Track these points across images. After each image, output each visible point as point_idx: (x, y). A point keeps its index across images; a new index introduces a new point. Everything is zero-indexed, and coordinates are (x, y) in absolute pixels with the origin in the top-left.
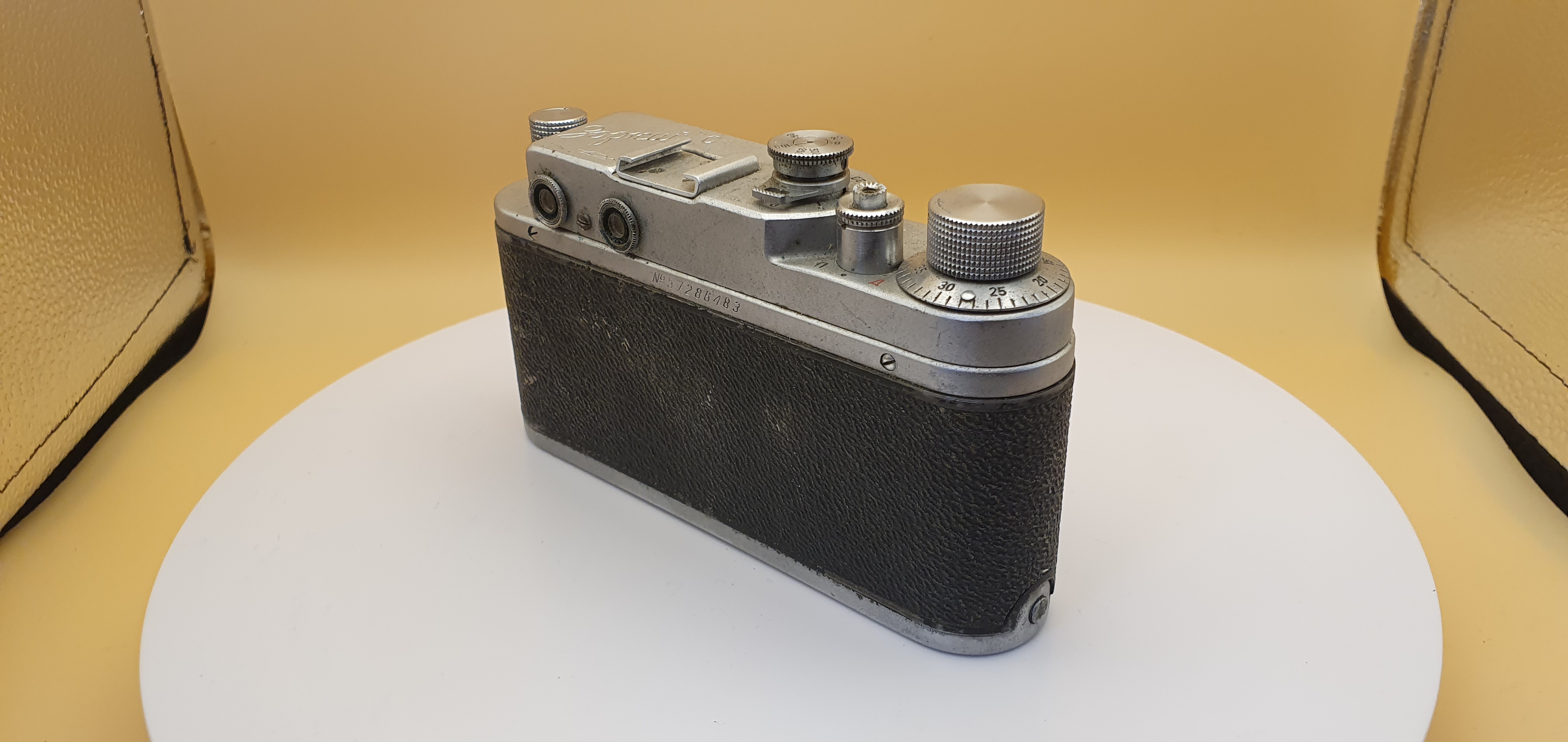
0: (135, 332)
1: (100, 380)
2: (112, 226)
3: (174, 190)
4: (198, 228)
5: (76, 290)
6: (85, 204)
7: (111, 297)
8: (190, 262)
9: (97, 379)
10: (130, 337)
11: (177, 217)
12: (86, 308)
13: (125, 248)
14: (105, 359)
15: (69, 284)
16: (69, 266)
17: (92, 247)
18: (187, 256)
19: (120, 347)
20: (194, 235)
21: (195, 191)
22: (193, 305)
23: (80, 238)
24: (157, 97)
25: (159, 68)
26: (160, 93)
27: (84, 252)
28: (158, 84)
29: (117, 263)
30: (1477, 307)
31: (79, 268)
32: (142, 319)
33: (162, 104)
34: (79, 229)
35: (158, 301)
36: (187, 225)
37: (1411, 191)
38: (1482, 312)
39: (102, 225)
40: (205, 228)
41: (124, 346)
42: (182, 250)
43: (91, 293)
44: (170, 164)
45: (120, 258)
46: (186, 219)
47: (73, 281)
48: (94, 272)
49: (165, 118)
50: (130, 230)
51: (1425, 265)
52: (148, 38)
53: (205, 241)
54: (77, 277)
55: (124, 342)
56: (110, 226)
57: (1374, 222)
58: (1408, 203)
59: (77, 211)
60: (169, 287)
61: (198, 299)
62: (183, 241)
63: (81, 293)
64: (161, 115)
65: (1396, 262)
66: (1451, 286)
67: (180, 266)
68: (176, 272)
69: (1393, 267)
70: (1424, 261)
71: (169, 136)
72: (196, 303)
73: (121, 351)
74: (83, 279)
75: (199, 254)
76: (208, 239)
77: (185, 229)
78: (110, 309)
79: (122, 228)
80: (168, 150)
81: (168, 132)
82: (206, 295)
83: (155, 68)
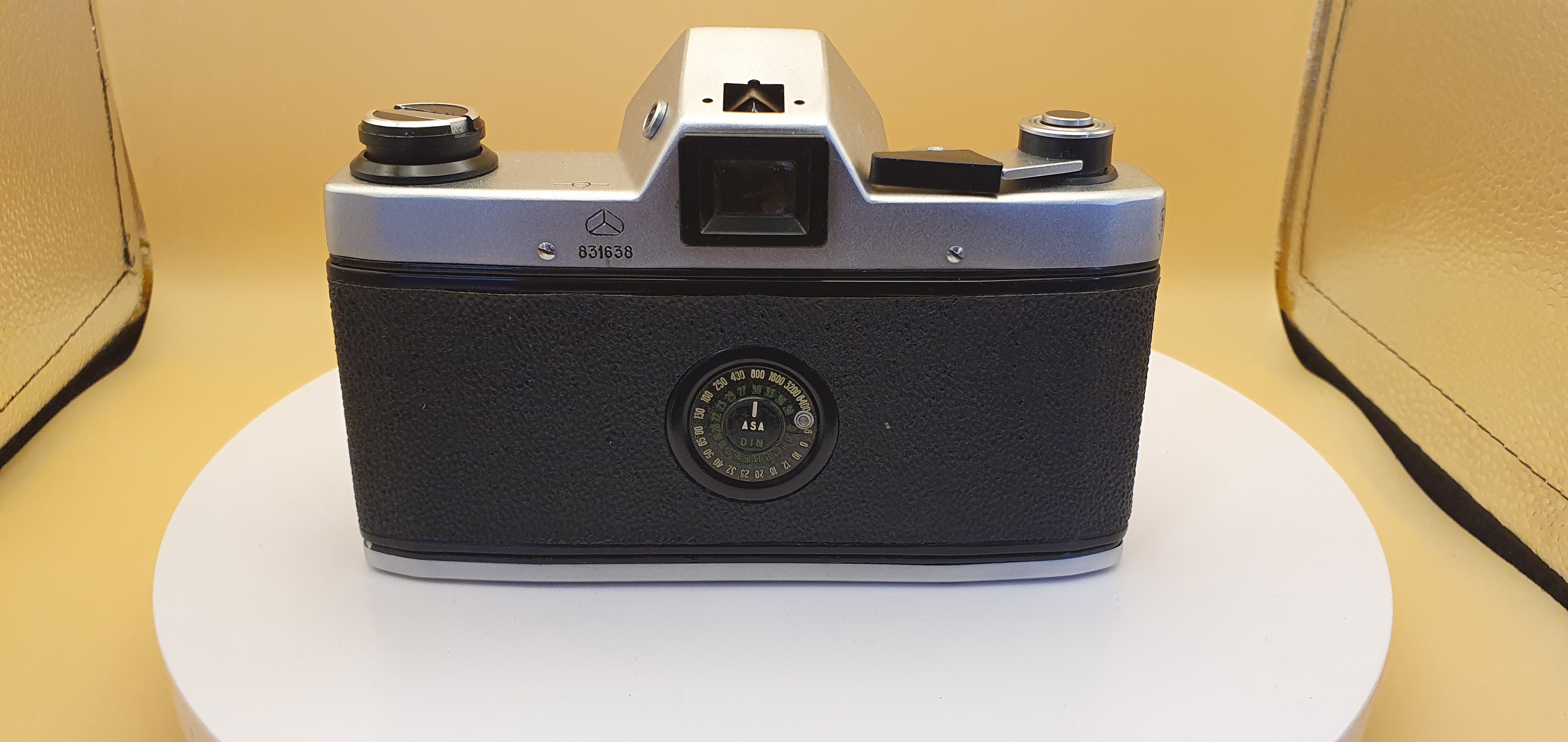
0: (72, 335)
1: (37, 376)
2: (55, 228)
3: (117, 203)
4: (138, 243)
5: (17, 287)
6: (31, 205)
7: (51, 298)
8: (129, 274)
9: (34, 376)
10: (66, 338)
11: (118, 229)
12: (27, 305)
13: (67, 252)
14: (42, 357)
15: (12, 281)
16: (12, 262)
17: (35, 247)
18: (125, 268)
19: (57, 348)
20: (133, 249)
21: (137, 206)
22: (130, 318)
23: (24, 238)
24: (104, 110)
25: (106, 84)
26: (107, 107)
27: (27, 251)
28: (106, 98)
29: (58, 266)
30: (1365, 329)
31: (22, 267)
32: (80, 323)
33: (109, 118)
34: (23, 229)
35: (96, 308)
36: (127, 238)
37: (1304, 227)
38: (1372, 334)
39: (46, 228)
40: (144, 244)
41: (62, 347)
42: (122, 262)
43: (32, 291)
44: (113, 177)
45: (62, 262)
46: (127, 232)
47: (15, 277)
48: (36, 272)
49: (111, 132)
50: (72, 235)
51: (1317, 292)
52: (99, 53)
53: (145, 256)
54: (19, 275)
55: (62, 343)
56: (53, 230)
57: (1273, 258)
58: (1303, 237)
59: (22, 210)
60: (107, 296)
61: (134, 313)
62: (122, 253)
63: (22, 291)
64: (108, 129)
65: (1293, 294)
66: (1343, 312)
67: (119, 277)
68: (115, 283)
69: (1290, 299)
70: (1317, 290)
71: (114, 150)
72: (132, 316)
73: (58, 351)
74: (25, 277)
75: (137, 267)
76: (147, 255)
77: (126, 242)
78: (50, 309)
79: (64, 232)
80: (112, 162)
81: (113, 145)
82: (145, 311)
83: (104, 83)
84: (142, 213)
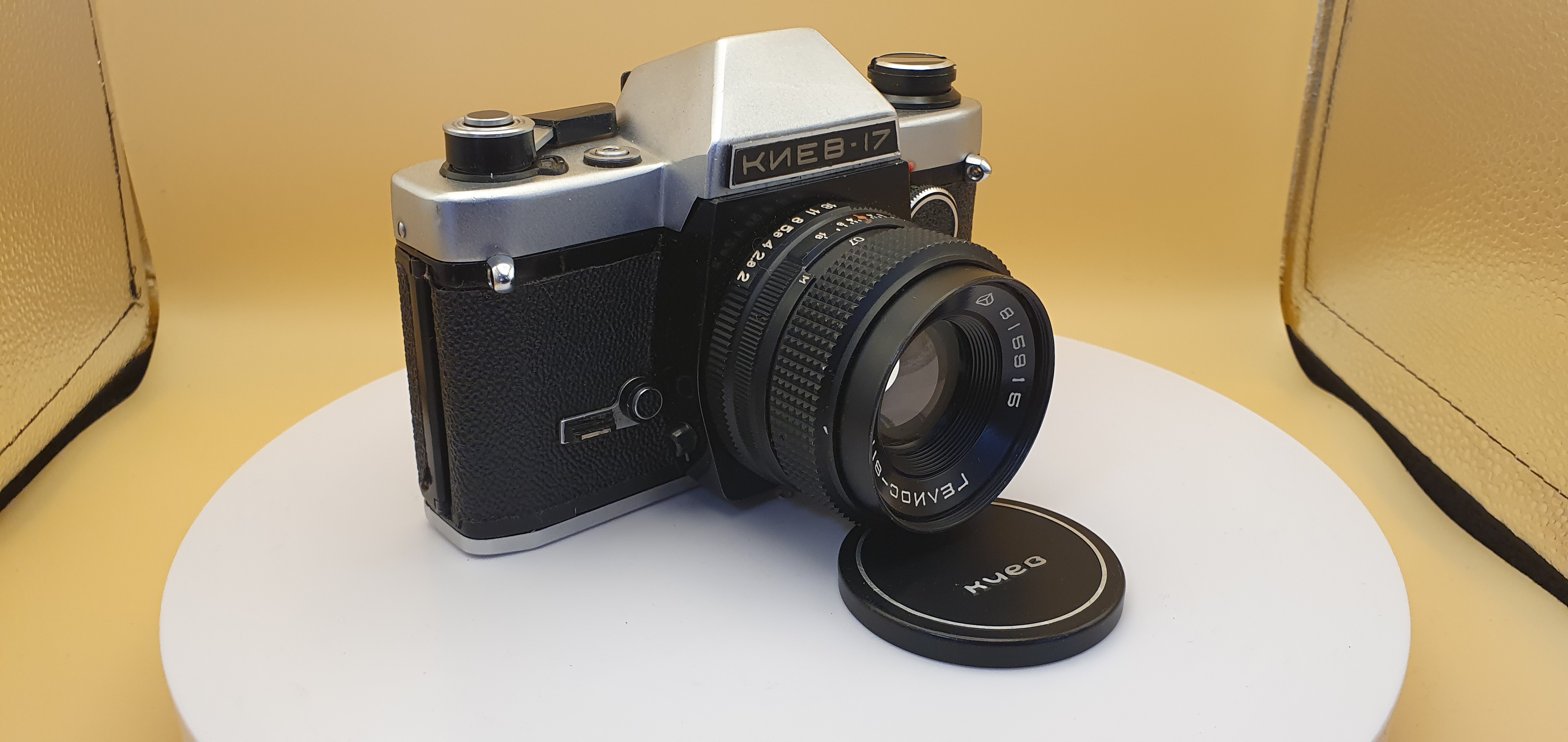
0: (80, 368)
1: (45, 410)
2: (62, 261)
3: (123, 237)
4: (144, 276)
5: (25, 321)
6: (38, 239)
7: (58, 331)
8: (135, 307)
9: (42, 409)
10: (74, 372)
11: (124, 261)
12: (34, 339)
13: (74, 285)
14: (50, 390)
15: (19, 315)
16: (20, 296)
17: (42, 281)
18: (132, 301)
19: (65, 381)
20: (139, 281)
21: (143, 240)
22: (137, 350)
23: (31, 271)
24: (110, 143)
25: (112, 117)
26: (113, 141)
27: (34, 285)
28: (111, 132)
29: (66, 299)
31: (29, 300)
32: (88, 356)
33: (114, 151)
34: (31, 262)
35: (103, 340)
36: (134, 270)
37: (1308, 241)
38: (1377, 346)
39: (53, 260)
40: (151, 276)
41: (70, 379)
42: (128, 295)
43: (39, 325)
44: (120, 209)
45: (69, 295)
46: (133, 264)
47: (23, 310)
48: (43, 305)
49: (117, 164)
50: (79, 269)
51: (1323, 307)
52: (104, 86)
53: (151, 289)
54: (27, 308)
55: (70, 376)
56: (60, 263)
58: (1307, 252)
59: (30, 244)
60: (114, 329)
61: (141, 345)
62: (129, 286)
63: (30, 324)
64: (114, 162)
65: (1298, 308)
67: (125, 310)
68: (122, 315)
69: (1295, 313)
70: (1323, 304)
71: (119, 183)
72: (139, 348)
73: (66, 384)
74: (33, 311)
75: (143, 299)
76: (153, 287)
77: (132, 274)
78: (57, 342)
79: (71, 266)
80: (119, 195)
81: (119, 179)
82: (150, 342)
83: (110, 116)
84: (147, 246)
